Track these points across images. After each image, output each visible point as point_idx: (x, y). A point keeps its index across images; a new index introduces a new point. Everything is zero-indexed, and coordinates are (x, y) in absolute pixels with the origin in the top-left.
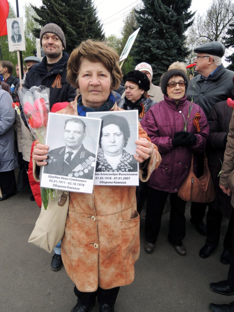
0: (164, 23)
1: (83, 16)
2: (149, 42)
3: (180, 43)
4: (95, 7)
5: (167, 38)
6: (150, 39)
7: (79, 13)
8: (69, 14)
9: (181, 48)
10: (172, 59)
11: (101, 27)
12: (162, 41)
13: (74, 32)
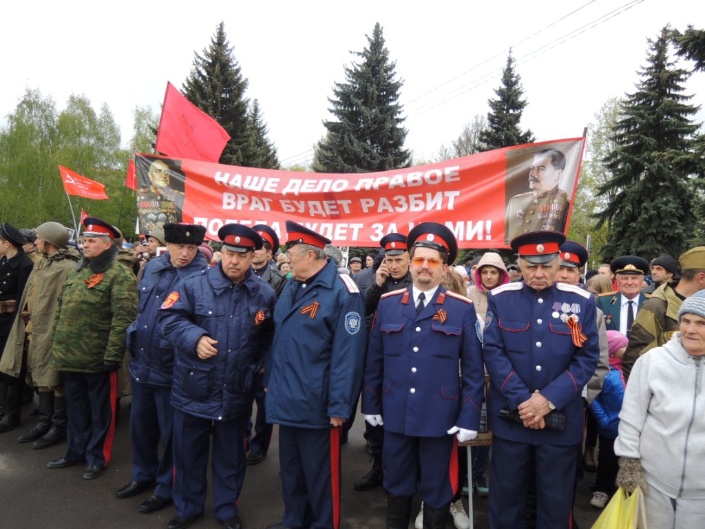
4: (263, 123)
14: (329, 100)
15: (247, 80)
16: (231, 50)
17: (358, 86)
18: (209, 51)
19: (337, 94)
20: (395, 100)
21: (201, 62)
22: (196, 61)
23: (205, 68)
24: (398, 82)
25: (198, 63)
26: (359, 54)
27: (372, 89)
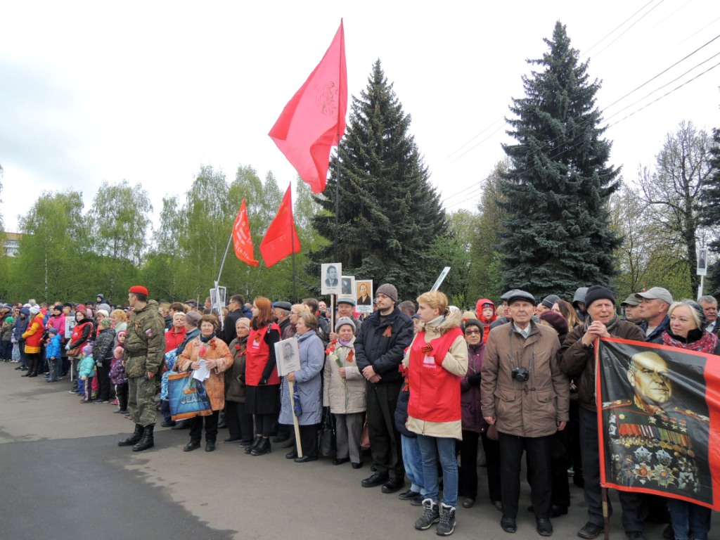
0: (556, 193)
1: (401, 189)
2: (529, 226)
3: (594, 225)
4: (425, 167)
5: (567, 218)
6: (532, 222)
7: (394, 185)
8: (377, 188)
9: (600, 234)
10: (583, 256)
11: (436, 201)
12: (558, 225)
13: (385, 218)
14: (507, 121)
15: (409, 116)
16: (390, 87)
17: (542, 99)
18: (367, 92)
19: (517, 111)
20: (590, 108)
21: (359, 105)
22: (354, 105)
23: (364, 111)
24: (593, 85)
25: (356, 107)
26: (539, 62)
27: (562, 96)
